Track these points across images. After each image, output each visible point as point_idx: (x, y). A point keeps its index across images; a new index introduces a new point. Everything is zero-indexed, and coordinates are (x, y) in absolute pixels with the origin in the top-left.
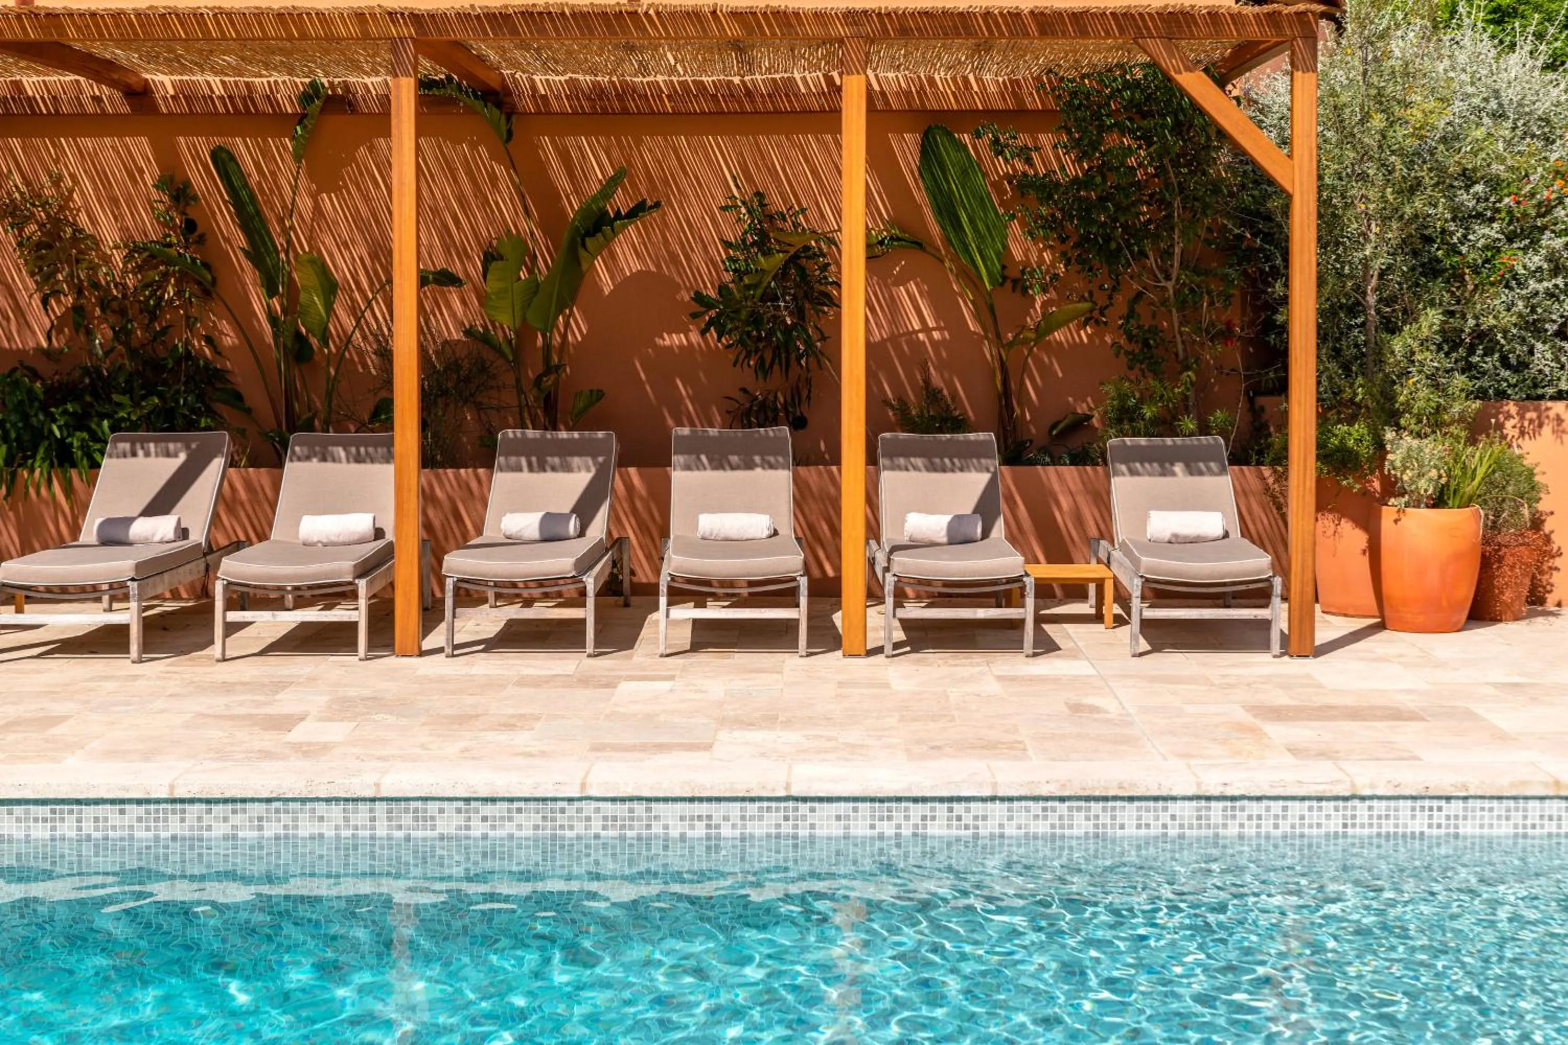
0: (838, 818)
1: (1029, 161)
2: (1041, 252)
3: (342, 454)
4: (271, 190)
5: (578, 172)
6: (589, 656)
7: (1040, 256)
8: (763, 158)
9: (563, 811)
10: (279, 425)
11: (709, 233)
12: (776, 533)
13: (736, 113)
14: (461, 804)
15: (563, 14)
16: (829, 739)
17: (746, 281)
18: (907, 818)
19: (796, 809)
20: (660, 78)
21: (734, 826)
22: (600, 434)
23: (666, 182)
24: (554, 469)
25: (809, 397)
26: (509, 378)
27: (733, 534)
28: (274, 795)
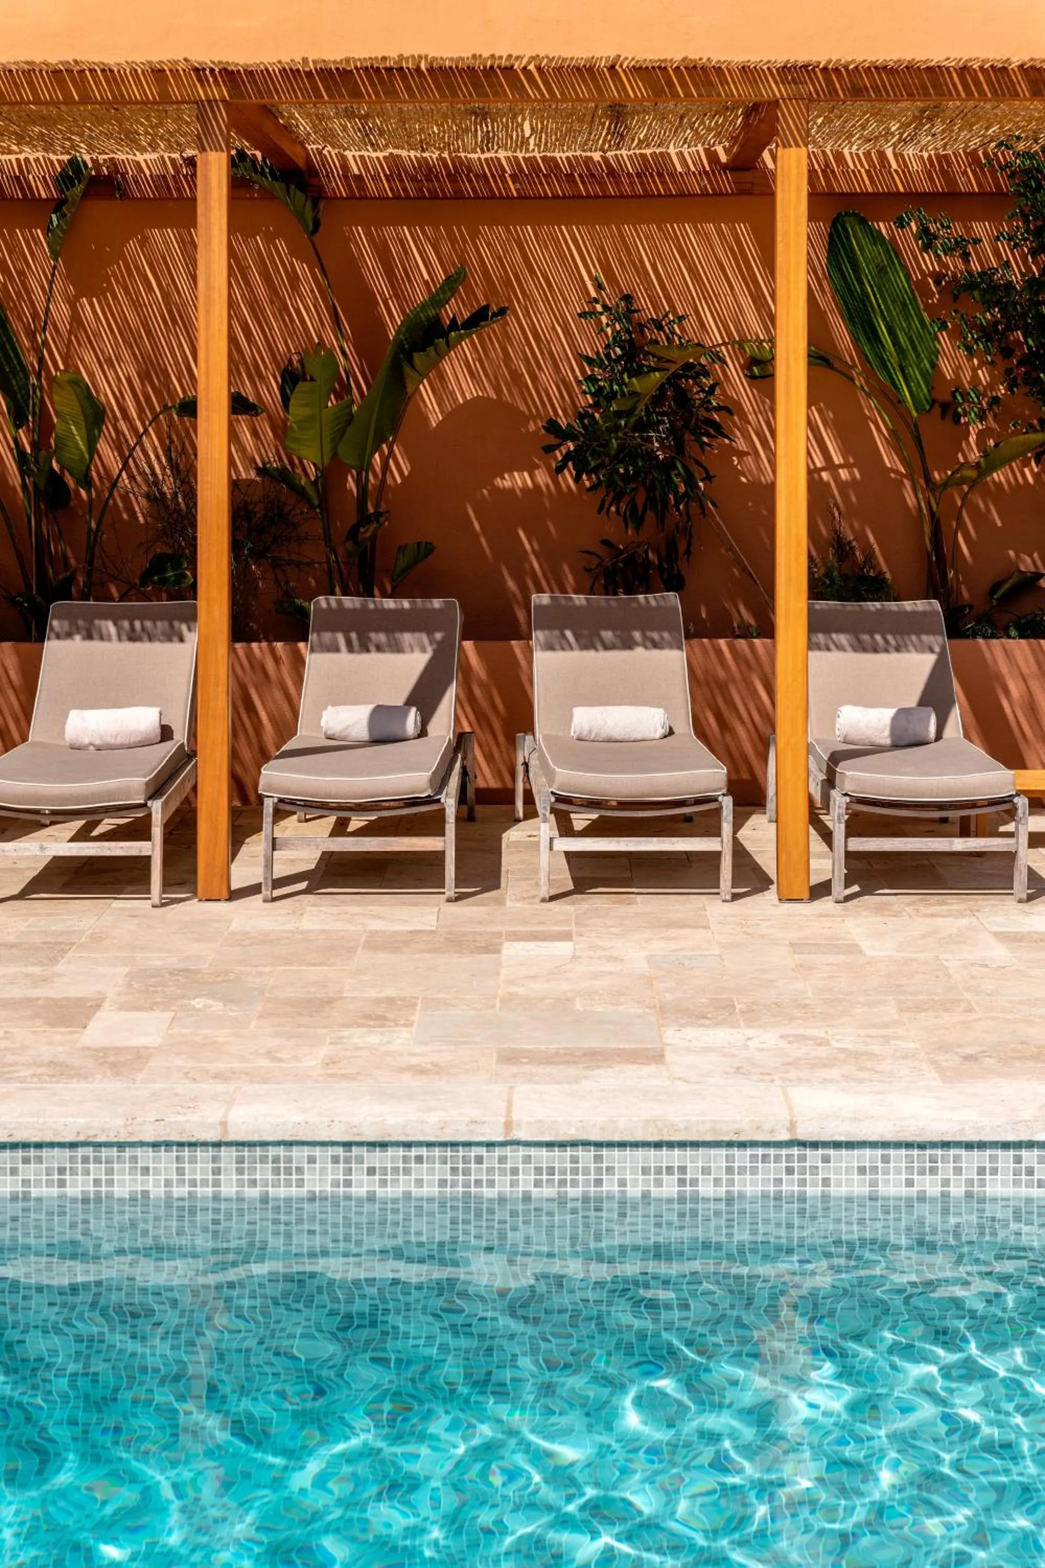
0: (862, 1170)
1: (966, 256)
2: (974, 370)
3: (113, 630)
4: (19, 294)
5: (399, 271)
6: (449, 900)
7: (975, 376)
8: (629, 253)
9: (479, 1160)
10: (29, 587)
11: (561, 346)
12: (671, 732)
13: (597, 197)
14: (340, 1151)
15: (418, 69)
16: (820, 1043)
17: (614, 407)
18: (958, 1171)
19: (802, 1159)
20: (502, 154)
21: (717, 1182)
22: (437, 603)
23: (508, 283)
24: (379, 649)
25: (688, 552)
26: (317, 528)
27: (617, 734)
28: (82, 1138)
